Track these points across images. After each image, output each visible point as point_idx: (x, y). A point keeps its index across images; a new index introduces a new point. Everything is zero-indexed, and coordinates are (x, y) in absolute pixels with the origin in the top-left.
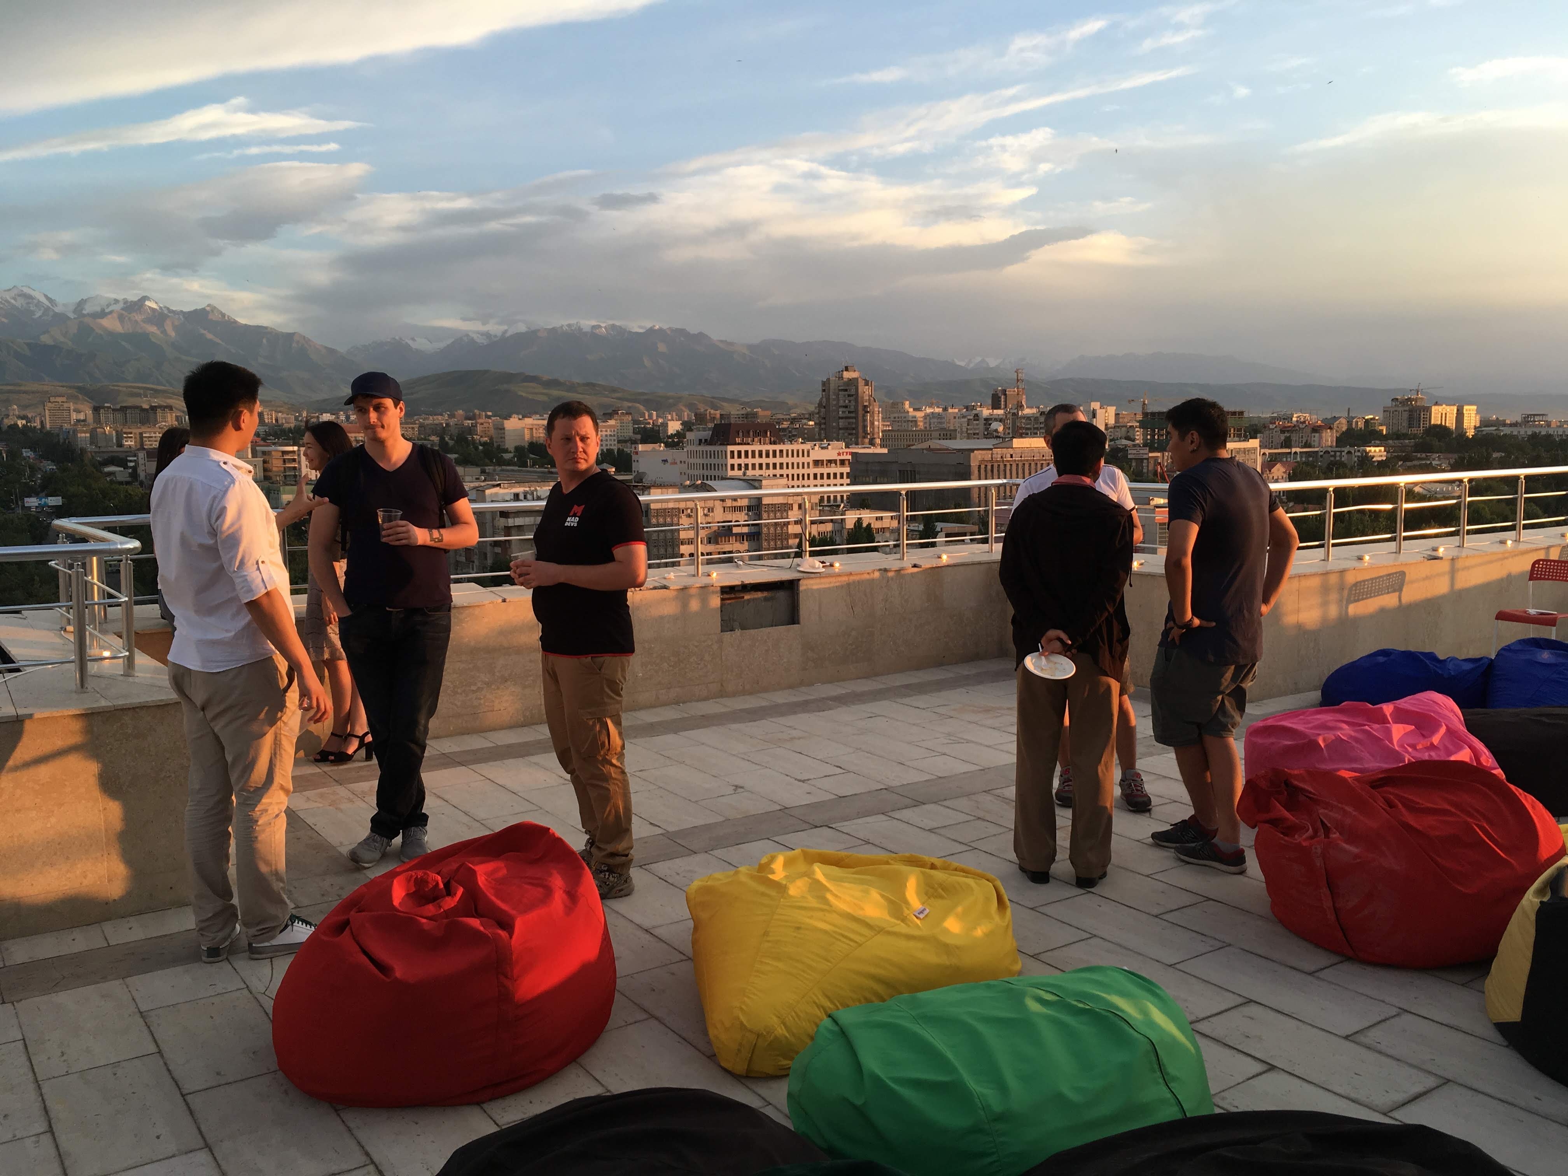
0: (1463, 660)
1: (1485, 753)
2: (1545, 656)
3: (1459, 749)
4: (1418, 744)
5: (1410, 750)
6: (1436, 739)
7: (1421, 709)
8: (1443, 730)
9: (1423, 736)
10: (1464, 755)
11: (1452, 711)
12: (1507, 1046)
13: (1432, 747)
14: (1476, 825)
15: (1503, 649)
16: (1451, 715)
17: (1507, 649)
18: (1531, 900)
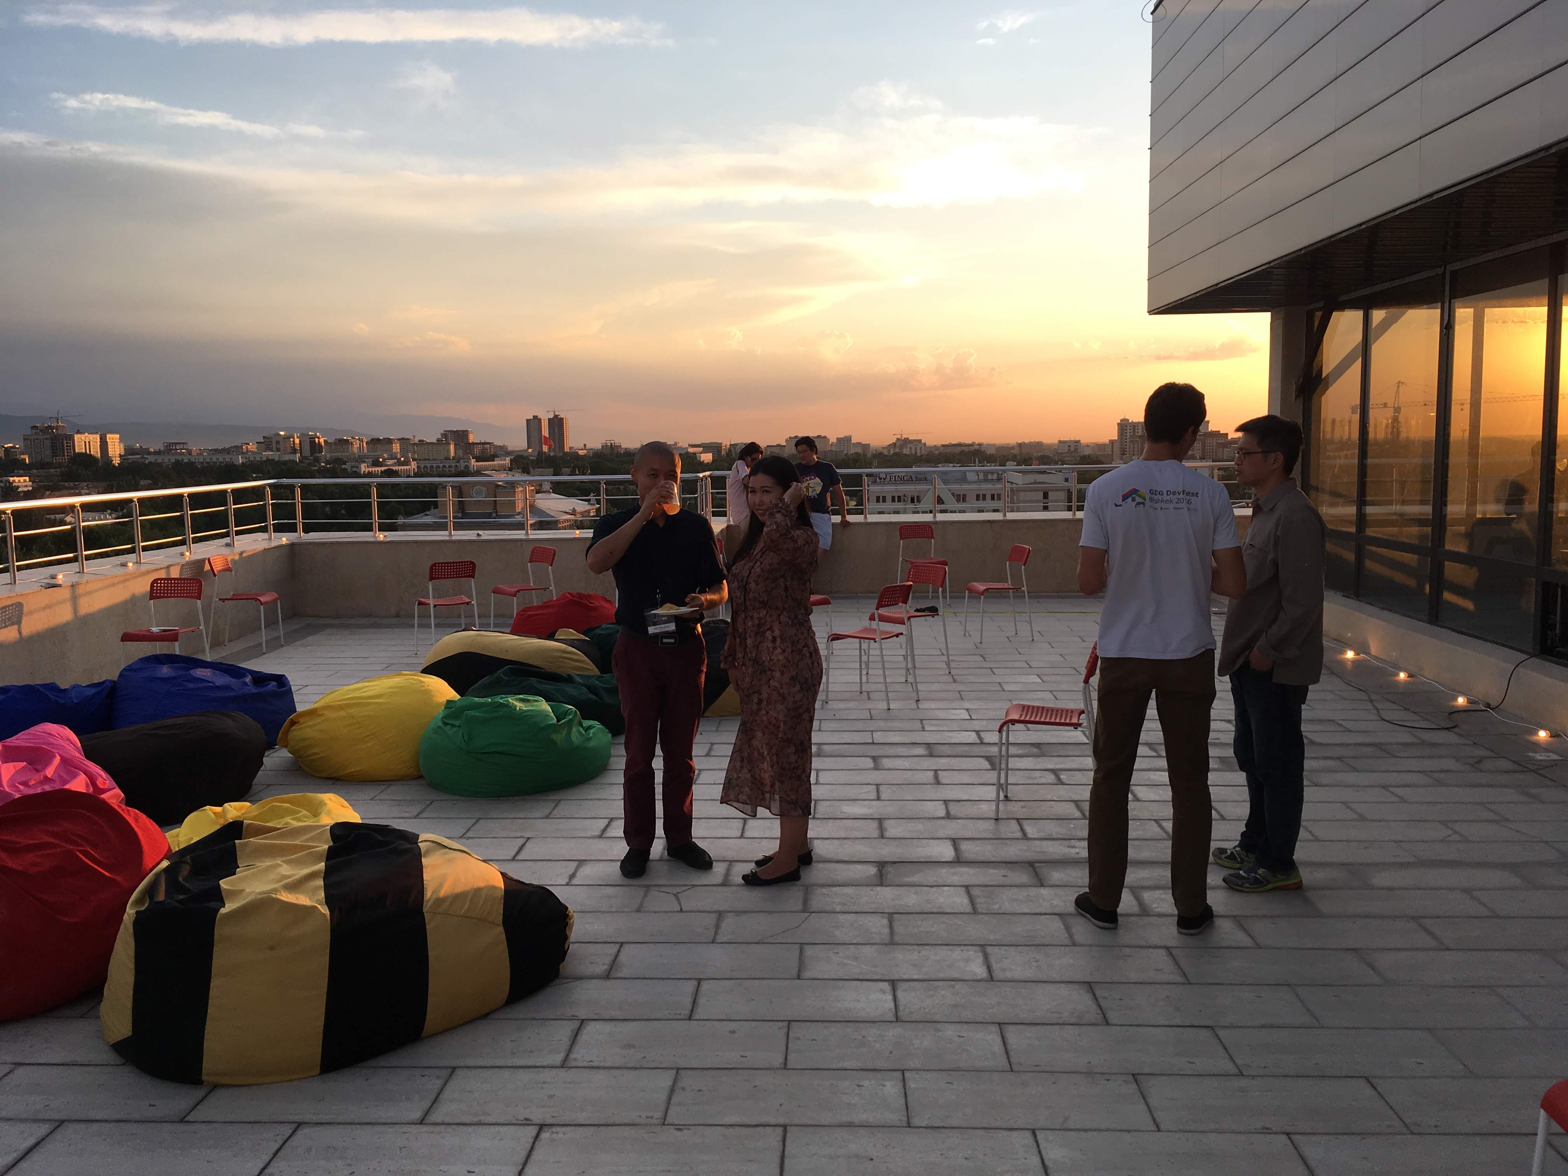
0: (88, 686)
1: (101, 776)
2: (165, 671)
3: (74, 776)
4: (30, 779)
5: (21, 787)
6: (50, 772)
7: (34, 743)
8: (57, 760)
9: (37, 770)
10: (79, 784)
11: (68, 740)
12: (123, 1064)
13: (47, 780)
14: (80, 851)
15: (124, 669)
16: (65, 744)
17: (128, 669)
18: (130, 912)
